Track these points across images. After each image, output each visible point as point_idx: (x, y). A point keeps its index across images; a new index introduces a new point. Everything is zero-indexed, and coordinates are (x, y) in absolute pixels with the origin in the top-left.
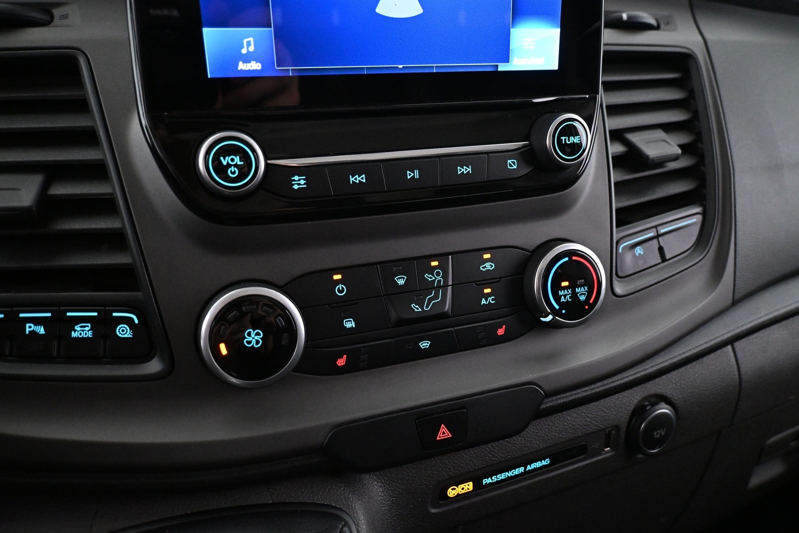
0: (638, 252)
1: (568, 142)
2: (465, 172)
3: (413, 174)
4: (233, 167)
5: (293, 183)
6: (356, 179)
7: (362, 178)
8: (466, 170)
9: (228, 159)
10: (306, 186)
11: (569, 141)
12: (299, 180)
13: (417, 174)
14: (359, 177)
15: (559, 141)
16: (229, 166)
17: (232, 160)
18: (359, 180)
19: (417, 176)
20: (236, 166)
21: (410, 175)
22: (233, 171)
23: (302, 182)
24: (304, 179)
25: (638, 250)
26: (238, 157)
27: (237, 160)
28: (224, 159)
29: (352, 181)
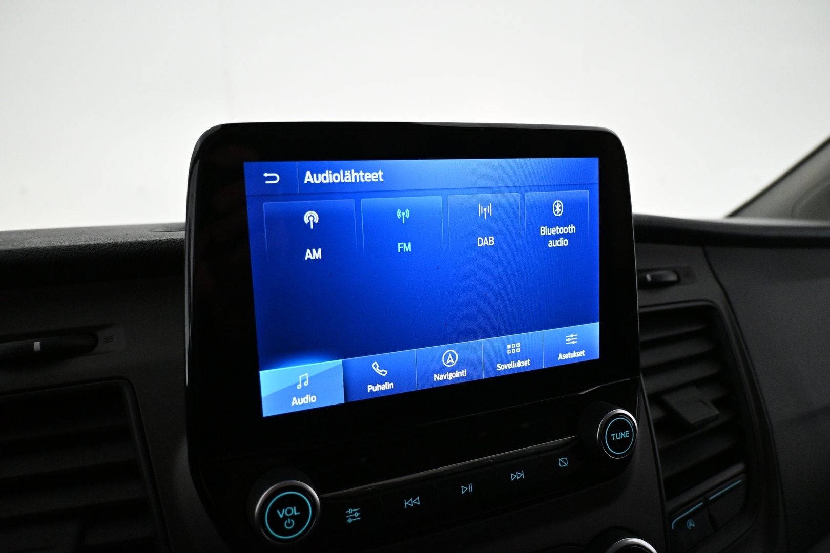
0: (690, 525)
1: (617, 439)
2: (518, 478)
3: (467, 489)
4: (289, 520)
5: (347, 516)
6: (410, 503)
7: (417, 501)
8: (519, 475)
9: (285, 511)
10: (359, 518)
11: (618, 437)
12: (353, 513)
13: (471, 488)
14: (413, 500)
15: (610, 438)
16: (285, 518)
17: (289, 512)
18: (413, 503)
19: (471, 490)
20: (293, 517)
21: (464, 489)
22: (289, 522)
23: (357, 514)
24: (358, 511)
25: (690, 523)
26: (295, 508)
27: (294, 511)
28: (281, 513)
29: (407, 505)
